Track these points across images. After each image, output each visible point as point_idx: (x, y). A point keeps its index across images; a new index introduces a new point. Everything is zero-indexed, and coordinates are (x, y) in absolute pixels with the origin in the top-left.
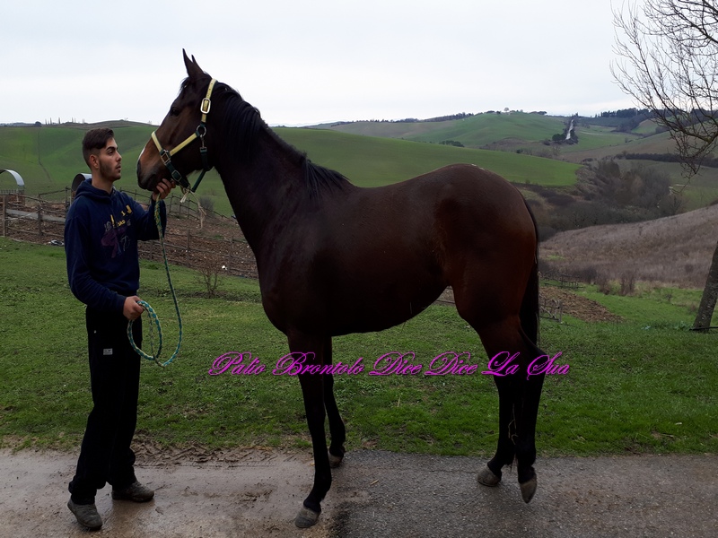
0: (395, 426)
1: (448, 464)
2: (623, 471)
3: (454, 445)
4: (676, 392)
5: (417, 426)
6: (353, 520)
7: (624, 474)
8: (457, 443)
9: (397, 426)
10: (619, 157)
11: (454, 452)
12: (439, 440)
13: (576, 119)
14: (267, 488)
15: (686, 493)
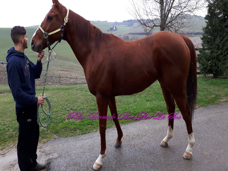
0: (65, 128)
1: (84, 137)
2: (135, 127)
3: (86, 130)
4: (147, 101)
5: (73, 127)
6: (52, 164)
7: (136, 128)
8: (87, 129)
9: (66, 128)
10: (129, 34)
11: (86, 132)
12: (81, 130)
15: (152, 130)
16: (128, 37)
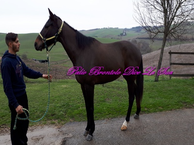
0: (79, 114)
6: (67, 142)
8: (96, 117)
10: (137, 38)
13: (126, 29)
14: (42, 136)
15: (153, 123)
16: (136, 41)
